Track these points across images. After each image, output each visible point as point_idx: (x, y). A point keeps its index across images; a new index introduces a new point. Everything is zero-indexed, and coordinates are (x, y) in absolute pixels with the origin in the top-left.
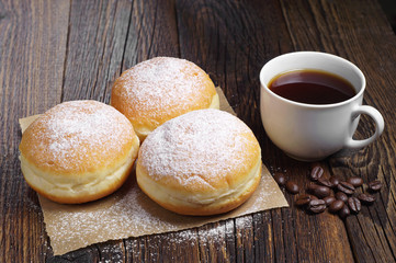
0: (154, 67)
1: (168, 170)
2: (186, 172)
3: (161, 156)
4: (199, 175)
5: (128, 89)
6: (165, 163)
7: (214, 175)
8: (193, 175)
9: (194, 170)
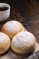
0: (10, 23)
1: (19, 47)
2: (23, 46)
3: (17, 43)
4: (26, 47)
5: (6, 29)
6: (18, 45)
7: (29, 46)
8: (24, 47)
9: (25, 46)
